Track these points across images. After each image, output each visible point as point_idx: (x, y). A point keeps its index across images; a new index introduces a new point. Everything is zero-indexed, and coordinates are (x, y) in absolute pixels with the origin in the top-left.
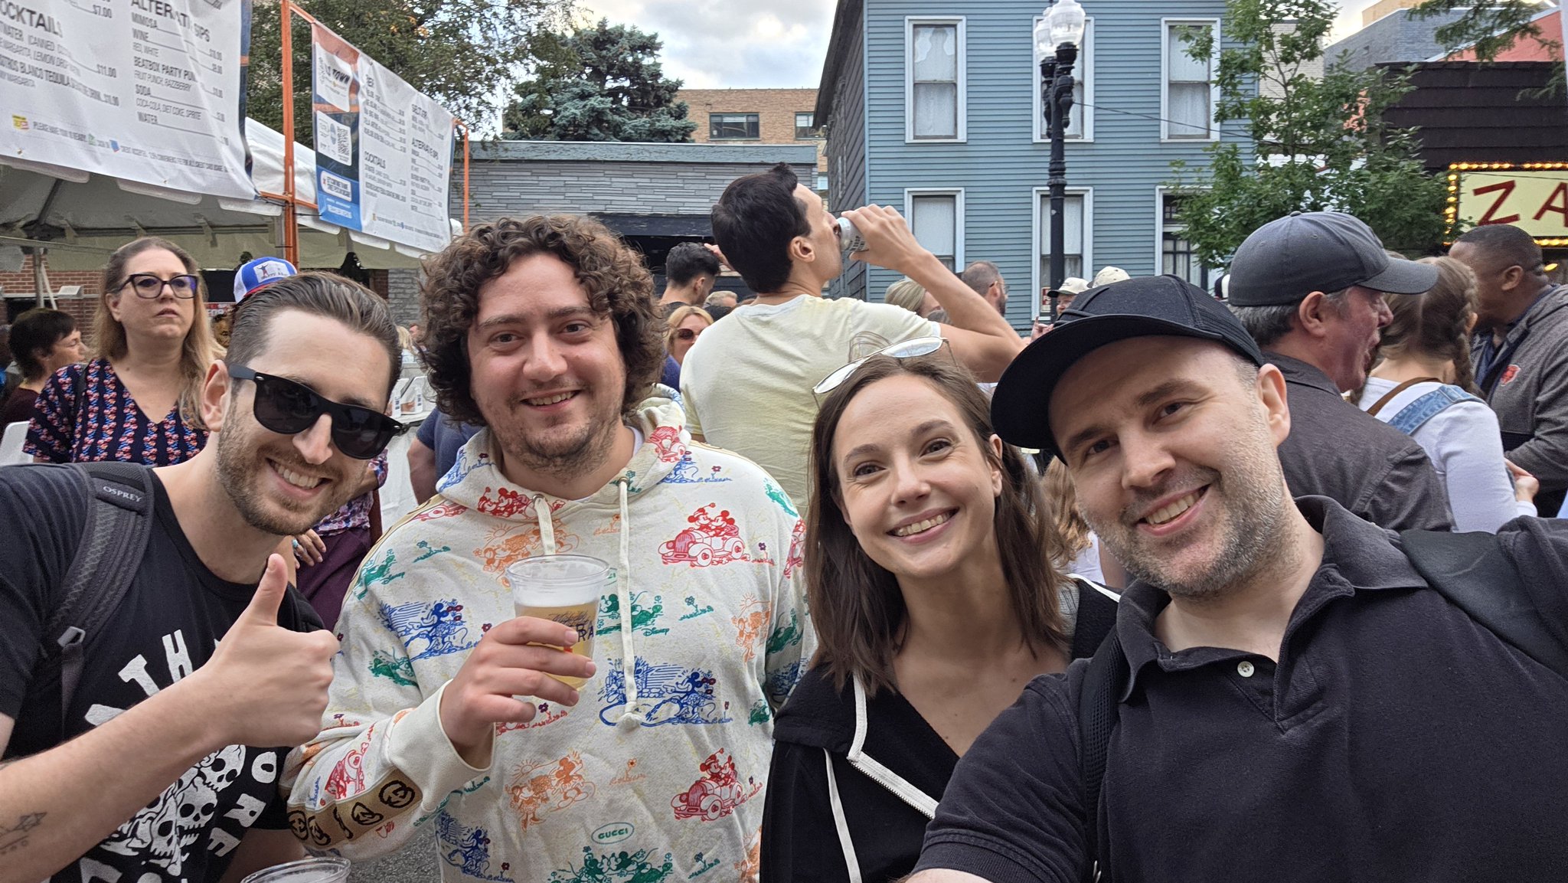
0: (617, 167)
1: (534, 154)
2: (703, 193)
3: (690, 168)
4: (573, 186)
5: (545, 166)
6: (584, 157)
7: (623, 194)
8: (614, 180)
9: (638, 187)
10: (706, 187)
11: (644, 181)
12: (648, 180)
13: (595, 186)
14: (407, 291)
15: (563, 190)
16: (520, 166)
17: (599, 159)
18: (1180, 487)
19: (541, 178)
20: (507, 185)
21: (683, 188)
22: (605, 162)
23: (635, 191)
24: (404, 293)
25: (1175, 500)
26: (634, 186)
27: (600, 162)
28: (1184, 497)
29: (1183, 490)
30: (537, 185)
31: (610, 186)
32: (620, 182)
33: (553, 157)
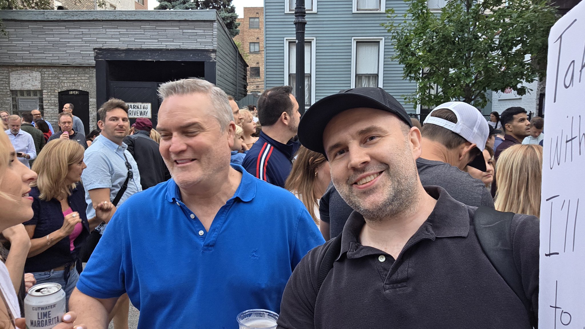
0: (109, 23)
1: (66, 17)
2: (154, 37)
3: (147, 23)
4: (86, 34)
5: (72, 23)
6: (91, 18)
7: (112, 38)
8: (107, 30)
9: (120, 34)
10: (156, 33)
11: (123, 31)
12: (125, 30)
13: (98, 34)
14: (4, 90)
15: (81, 36)
16: (59, 24)
17: (99, 19)
18: (371, 170)
19: (70, 30)
20: (53, 34)
21: (144, 34)
22: (103, 20)
23: (119, 36)
24: (3, 92)
25: (369, 175)
26: (118, 33)
27: (99, 20)
28: (373, 174)
29: (373, 172)
30: (68, 34)
31: (105, 34)
32: (111, 32)
33: (75, 18)
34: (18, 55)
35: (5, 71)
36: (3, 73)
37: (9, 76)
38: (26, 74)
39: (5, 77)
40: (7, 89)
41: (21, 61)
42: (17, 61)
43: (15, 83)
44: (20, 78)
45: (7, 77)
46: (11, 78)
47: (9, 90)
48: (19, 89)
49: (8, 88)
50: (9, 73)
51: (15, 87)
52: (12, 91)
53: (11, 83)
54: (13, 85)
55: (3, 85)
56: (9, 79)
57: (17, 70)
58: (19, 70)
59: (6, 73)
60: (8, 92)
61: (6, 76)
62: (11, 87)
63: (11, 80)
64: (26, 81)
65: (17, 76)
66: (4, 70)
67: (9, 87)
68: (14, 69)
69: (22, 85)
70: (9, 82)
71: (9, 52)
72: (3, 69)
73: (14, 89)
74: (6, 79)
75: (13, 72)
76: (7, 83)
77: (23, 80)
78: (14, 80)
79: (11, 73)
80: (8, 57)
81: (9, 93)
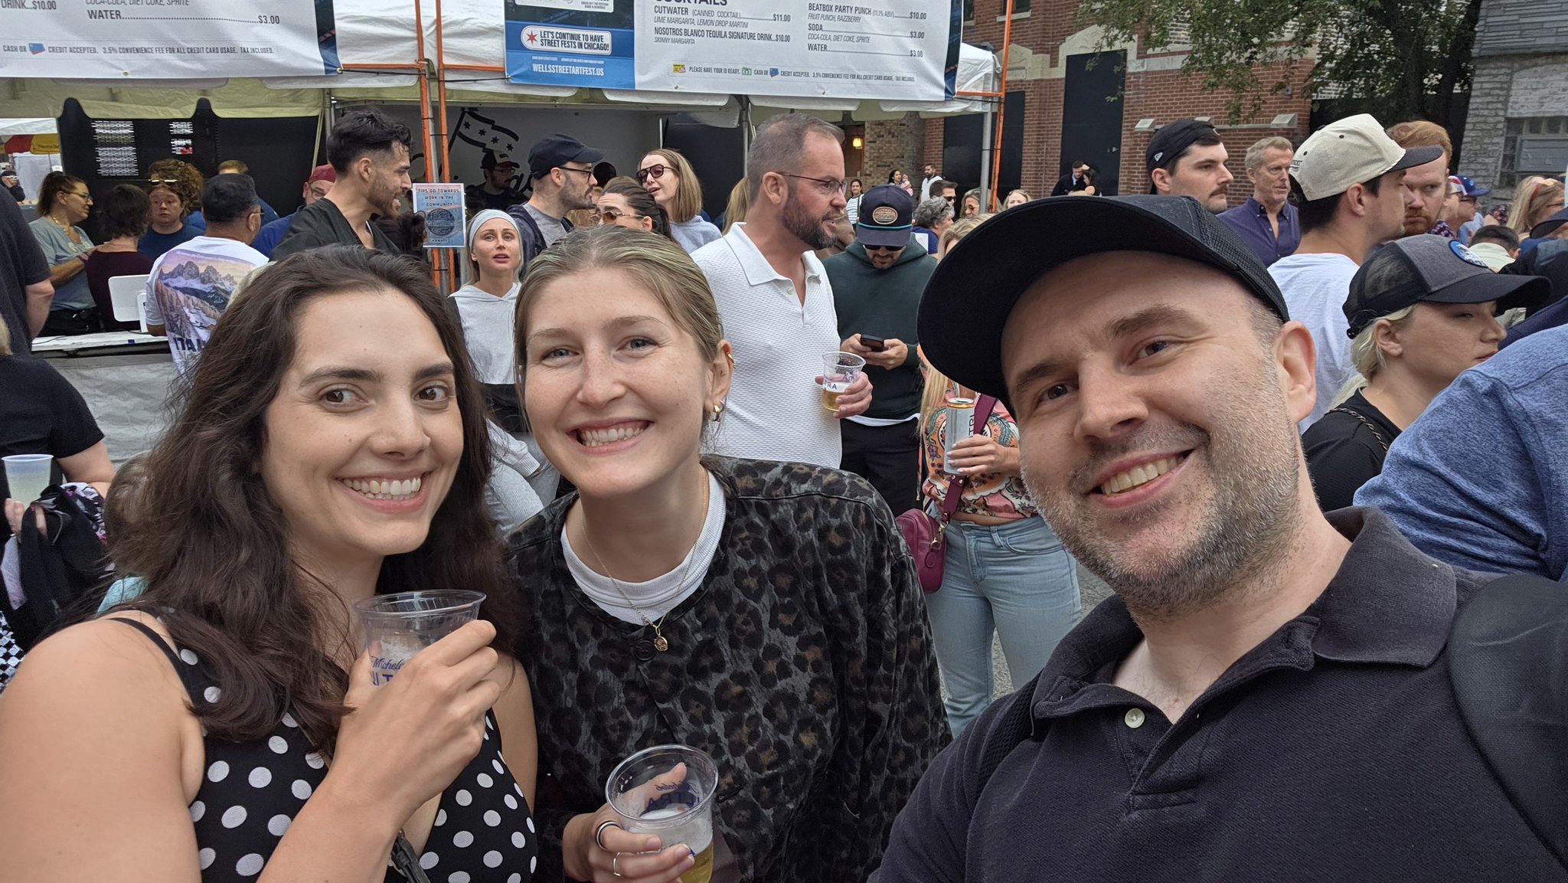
34: (1546, 26)
35: (1503, 71)
36: (1495, 76)
37: (1510, 82)
38: (1559, 74)
39: (1499, 85)
40: (1497, 115)
41: (1552, 41)
42: (1539, 42)
43: (1522, 99)
44: (1541, 86)
45: (1506, 86)
46: (1514, 87)
47: (1502, 119)
48: (1531, 115)
49: (1501, 113)
50: (1511, 75)
51: (1521, 111)
52: (1509, 120)
53: (1512, 99)
54: (1517, 106)
55: (1490, 107)
56: (1509, 89)
57: (1536, 65)
58: (1542, 66)
59: (1506, 74)
60: (1499, 122)
61: (1502, 83)
62: (1510, 111)
63: (1513, 93)
64: (1555, 93)
65: (1534, 80)
66: (1502, 67)
67: (1506, 110)
68: (1527, 63)
69: (1542, 104)
70: (1508, 96)
71: (1522, 21)
72: (1499, 64)
73: (1516, 116)
74: (1501, 89)
75: (1522, 72)
76: (1501, 99)
77: (1546, 92)
78: (1521, 92)
79: (1516, 75)
80: (1518, 32)
81: (1500, 126)
